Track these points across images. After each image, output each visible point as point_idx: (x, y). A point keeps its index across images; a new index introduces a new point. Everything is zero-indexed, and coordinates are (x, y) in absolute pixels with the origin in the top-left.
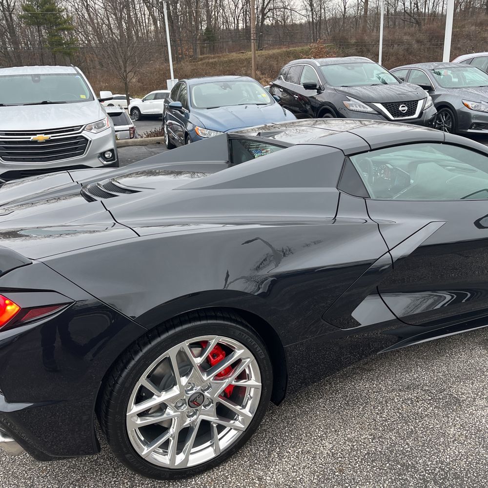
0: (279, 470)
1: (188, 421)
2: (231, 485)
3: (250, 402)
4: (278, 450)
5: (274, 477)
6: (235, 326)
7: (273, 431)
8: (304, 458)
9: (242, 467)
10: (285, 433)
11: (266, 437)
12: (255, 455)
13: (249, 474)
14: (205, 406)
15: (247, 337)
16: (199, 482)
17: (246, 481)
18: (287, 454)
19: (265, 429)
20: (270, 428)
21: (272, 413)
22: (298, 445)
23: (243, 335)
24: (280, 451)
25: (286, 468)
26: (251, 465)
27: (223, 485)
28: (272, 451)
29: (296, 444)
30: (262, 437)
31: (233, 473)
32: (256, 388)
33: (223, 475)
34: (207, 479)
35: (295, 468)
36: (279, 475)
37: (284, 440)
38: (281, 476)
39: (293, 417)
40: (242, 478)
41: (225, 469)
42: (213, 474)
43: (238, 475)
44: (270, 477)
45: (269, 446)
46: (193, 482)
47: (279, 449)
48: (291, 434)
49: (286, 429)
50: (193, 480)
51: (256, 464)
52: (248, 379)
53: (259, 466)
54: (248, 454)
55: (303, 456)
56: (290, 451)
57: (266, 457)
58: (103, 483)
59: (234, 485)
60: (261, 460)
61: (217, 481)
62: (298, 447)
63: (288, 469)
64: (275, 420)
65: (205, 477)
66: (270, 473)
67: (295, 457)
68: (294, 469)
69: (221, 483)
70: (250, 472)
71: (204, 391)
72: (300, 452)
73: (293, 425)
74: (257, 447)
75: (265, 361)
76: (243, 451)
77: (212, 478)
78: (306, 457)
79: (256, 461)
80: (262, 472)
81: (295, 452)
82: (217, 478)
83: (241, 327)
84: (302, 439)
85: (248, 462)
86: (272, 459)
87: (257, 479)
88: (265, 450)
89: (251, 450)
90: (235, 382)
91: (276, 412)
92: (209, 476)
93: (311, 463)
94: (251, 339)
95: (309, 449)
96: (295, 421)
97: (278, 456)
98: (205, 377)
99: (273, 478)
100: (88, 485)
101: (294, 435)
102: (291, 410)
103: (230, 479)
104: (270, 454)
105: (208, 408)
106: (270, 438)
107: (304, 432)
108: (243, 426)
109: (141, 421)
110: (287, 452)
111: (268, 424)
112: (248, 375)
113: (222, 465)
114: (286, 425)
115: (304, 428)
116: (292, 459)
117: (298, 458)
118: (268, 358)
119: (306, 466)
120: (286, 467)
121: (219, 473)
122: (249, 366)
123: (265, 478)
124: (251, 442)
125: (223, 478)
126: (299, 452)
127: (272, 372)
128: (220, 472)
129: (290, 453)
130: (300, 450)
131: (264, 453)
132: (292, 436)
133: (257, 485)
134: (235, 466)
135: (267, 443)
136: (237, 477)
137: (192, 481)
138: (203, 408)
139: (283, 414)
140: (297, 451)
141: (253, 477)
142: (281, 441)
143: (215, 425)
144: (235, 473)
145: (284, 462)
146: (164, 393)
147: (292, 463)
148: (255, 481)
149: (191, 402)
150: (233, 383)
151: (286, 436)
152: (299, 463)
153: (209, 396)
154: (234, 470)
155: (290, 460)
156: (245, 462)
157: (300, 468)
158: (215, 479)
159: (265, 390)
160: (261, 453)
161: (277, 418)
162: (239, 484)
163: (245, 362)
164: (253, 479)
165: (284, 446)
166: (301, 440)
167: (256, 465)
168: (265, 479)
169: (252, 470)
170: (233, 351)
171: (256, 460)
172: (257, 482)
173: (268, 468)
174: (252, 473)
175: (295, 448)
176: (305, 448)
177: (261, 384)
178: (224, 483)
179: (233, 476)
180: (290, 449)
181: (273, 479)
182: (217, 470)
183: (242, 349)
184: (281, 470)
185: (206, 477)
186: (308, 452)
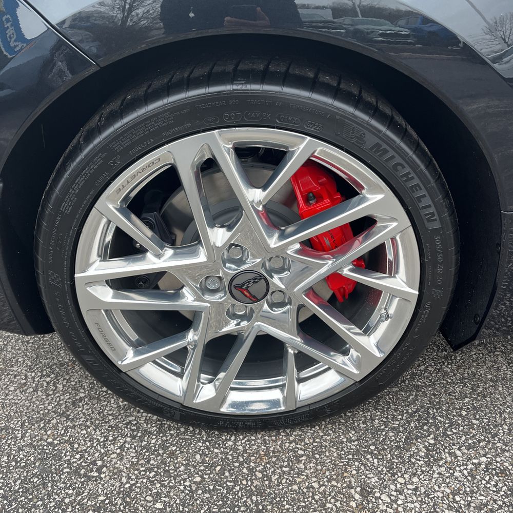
0: (416, 489)
1: (231, 327)
2: (298, 480)
3: (383, 326)
4: (432, 442)
5: (400, 502)
6: (368, 123)
7: (435, 395)
8: (488, 482)
9: (338, 448)
10: (461, 409)
11: (414, 402)
12: (376, 432)
13: (346, 471)
14: (271, 306)
15: (398, 159)
16: (241, 448)
17: (334, 483)
18: (449, 459)
19: (417, 386)
20: (430, 386)
21: (446, 357)
22: (483, 448)
23: (386, 151)
24: (435, 445)
25: (435, 491)
26: (358, 450)
27: (284, 472)
28: (417, 438)
29: (479, 441)
30: (406, 401)
31: (313, 454)
32: (404, 297)
33: (293, 450)
34: (259, 447)
35: (457, 498)
36: (412, 502)
37: (451, 424)
38: (417, 505)
39: (491, 380)
40: (327, 473)
41: (303, 440)
42: (275, 441)
43: (323, 463)
44: (390, 496)
45: (412, 425)
46: (230, 443)
47: (435, 439)
48: (474, 415)
49: (467, 400)
50: (233, 438)
51: (371, 453)
52: (390, 273)
53: (376, 461)
54: (362, 425)
55: (487, 478)
56: (458, 453)
57: (398, 447)
58: (91, 383)
59: (305, 481)
60: (384, 449)
61: (274, 459)
62: (482, 452)
63: (441, 495)
64: (446, 374)
65: (256, 441)
66: (393, 487)
67: (465, 472)
68: (455, 501)
69: (282, 467)
70: (351, 466)
71: (271, 272)
72: (483, 466)
73: (484, 396)
74: (387, 418)
75: (437, 238)
76: (354, 416)
77: (268, 449)
78: (493, 483)
79: (372, 448)
80: (376, 478)
81: (469, 459)
82: (278, 451)
83: (383, 129)
84: (496, 435)
85: (356, 443)
86: (411, 456)
87: (358, 489)
88: (401, 429)
89: (372, 420)
90: (351, 270)
91: (456, 357)
92: (265, 442)
93: (500, 503)
94: (408, 169)
95: (506, 464)
96: (491, 390)
97: (427, 456)
98: (274, 242)
99: (396, 501)
100: (70, 379)
101: (480, 420)
102: (489, 364)
103: (302, 466)
104: (410, 444)
105: (278, 311)
106: (422, 407)
107: (508, 421)
108: (355, 371)
109: (114, 297)
110: (450, 454)
111: (428, 378)
112: (391, 263)
113: (300, 429)
114: (468, 391)
115: (509, 413)
116: (457, 474)
117: (474, 477)
118: (450, 232)
119: (486, 505)
120: (436, 488)
121: (287, 445)
122: (393, 240)
123: (377, 495)
124: (377, 402)
125: (290, 457)
126: (480, 464)
127: (453, 269)
128: (290, 443)
129: (456, 457)
130: (483, 459)
131: (396, 435)
132: (474, 422)
133: (353, 504)
134: (325, 441)
135: (411, 415)
136: (319, 467)
137: (230, 440)
138: (266, 307)
139: (469, 368)
140: (475, 461)
141: (353, 480)
142: (445, 423)
143: (291, 351)
144: (317, 456)
145: (436, 475)
146: (169, 252)
147: (455, 485)
148: (352, 491)
149: (236, 287)
150: (346, 272)
151: (461, 416)
152: (472, 492)
153: (283, 287)
154: (320, 449)
155: (452, 474)
156: (350, 440)
157: (469, 505)
158: (274, 452)
159: (425, 309)
160: (391, 434)
161: (452, 371)
162: (316, 485)
163: (386, 227)
164: (350, 487)
165: (448, 436)
166: (493, 437)
167: (369, 456)
168: (377, 498)
169: (357, 464)
170: (357, 194)
171: (374, 444)
172: (357, 497)
173: (393, 475)
174: (354, 472)
175: (472, 452)
176: (498, 459)
177: (417, 293)
178: (286, 469)
179: (310, 462)
180: (459, 449)
181: (395, 506)
182: (287, 435)
183: (380, 191)
184: (423, 490)
185: (259, 441)
186: (503, 472)
